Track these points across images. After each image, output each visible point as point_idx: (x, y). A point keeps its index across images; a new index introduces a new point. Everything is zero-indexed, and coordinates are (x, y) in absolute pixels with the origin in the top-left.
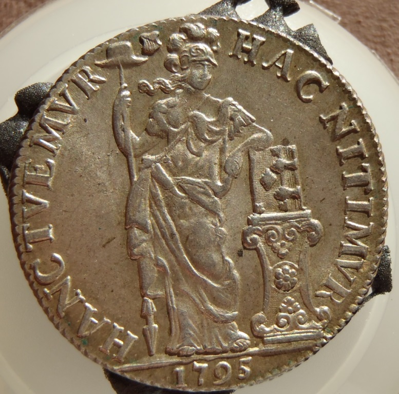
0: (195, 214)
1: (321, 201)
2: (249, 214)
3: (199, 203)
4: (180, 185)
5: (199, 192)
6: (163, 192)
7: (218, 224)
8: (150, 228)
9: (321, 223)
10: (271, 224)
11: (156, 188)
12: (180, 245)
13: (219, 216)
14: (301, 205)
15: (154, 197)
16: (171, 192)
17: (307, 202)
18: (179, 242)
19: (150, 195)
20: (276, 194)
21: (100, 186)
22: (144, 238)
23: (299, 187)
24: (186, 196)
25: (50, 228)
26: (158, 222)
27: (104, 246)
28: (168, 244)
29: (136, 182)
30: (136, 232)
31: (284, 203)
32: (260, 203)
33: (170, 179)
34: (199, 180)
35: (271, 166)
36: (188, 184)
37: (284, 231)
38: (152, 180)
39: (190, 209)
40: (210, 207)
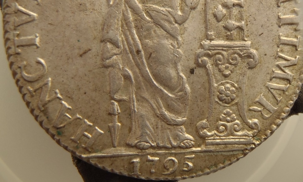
0: (158, 36)
1: (260, 35)
2: (202, 40)
3: (162, 27)
4: (148, 12)
5: (163, 19)
6: (133, 15)
7: (177, 46)
8: (120, 44)
9: (258, 52)
10: (219, 50)
11: (128, 12)
12: (144, 60)
13: (177, 39)
14: (243, 37)
15: (125, 19)
16: (139, 16)
17: (248, 35)
18: (144, 58)
19: (122, 18)
20: (225, 26)
21: (81, 6)
22: (114, 51)
23: (243, 22)
24: (152, 21)
25: (37, 37)
26: (127, 40)
27: (81, 56)
28: (133, 59)
29: (111, 5)
30: (109, 46)
31: (231, 33)
32: (211, 32)
33: (140, 6)
34: (164, 9)
35: (223, 3)
36: (154, 11)
37: (228, 56)
38: (125, 4)
39: (155, 31)
40: (171, 31)
